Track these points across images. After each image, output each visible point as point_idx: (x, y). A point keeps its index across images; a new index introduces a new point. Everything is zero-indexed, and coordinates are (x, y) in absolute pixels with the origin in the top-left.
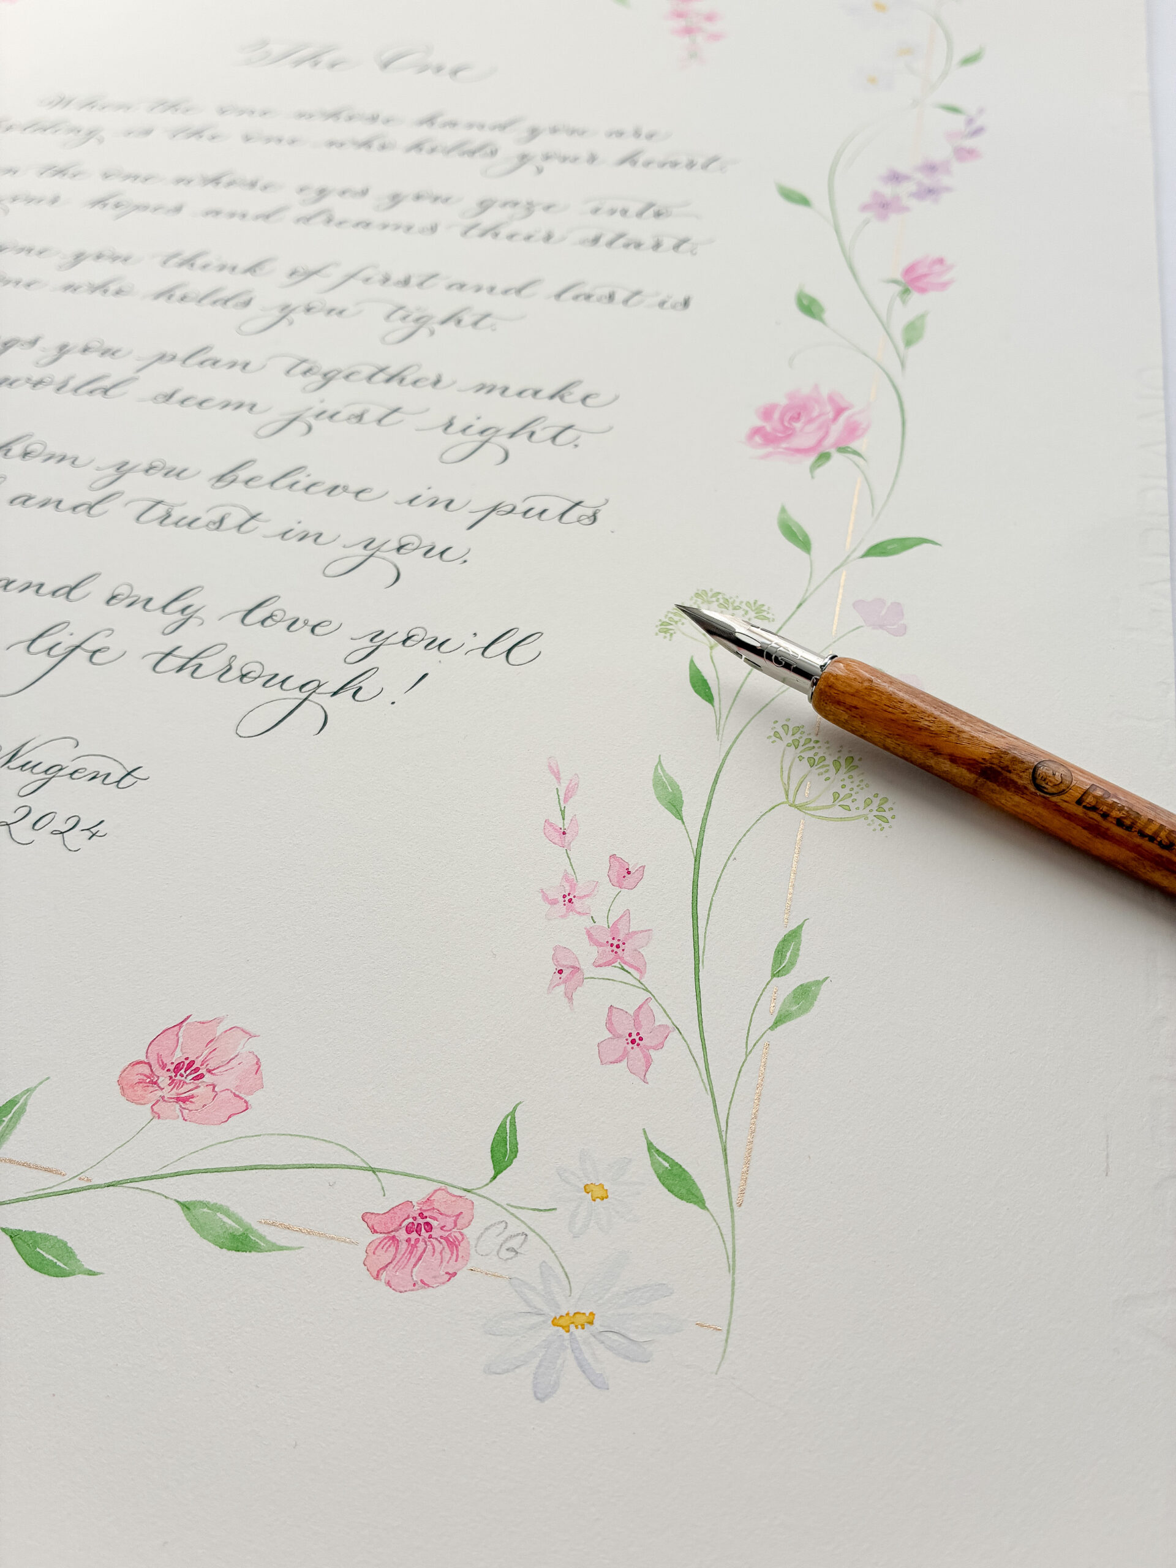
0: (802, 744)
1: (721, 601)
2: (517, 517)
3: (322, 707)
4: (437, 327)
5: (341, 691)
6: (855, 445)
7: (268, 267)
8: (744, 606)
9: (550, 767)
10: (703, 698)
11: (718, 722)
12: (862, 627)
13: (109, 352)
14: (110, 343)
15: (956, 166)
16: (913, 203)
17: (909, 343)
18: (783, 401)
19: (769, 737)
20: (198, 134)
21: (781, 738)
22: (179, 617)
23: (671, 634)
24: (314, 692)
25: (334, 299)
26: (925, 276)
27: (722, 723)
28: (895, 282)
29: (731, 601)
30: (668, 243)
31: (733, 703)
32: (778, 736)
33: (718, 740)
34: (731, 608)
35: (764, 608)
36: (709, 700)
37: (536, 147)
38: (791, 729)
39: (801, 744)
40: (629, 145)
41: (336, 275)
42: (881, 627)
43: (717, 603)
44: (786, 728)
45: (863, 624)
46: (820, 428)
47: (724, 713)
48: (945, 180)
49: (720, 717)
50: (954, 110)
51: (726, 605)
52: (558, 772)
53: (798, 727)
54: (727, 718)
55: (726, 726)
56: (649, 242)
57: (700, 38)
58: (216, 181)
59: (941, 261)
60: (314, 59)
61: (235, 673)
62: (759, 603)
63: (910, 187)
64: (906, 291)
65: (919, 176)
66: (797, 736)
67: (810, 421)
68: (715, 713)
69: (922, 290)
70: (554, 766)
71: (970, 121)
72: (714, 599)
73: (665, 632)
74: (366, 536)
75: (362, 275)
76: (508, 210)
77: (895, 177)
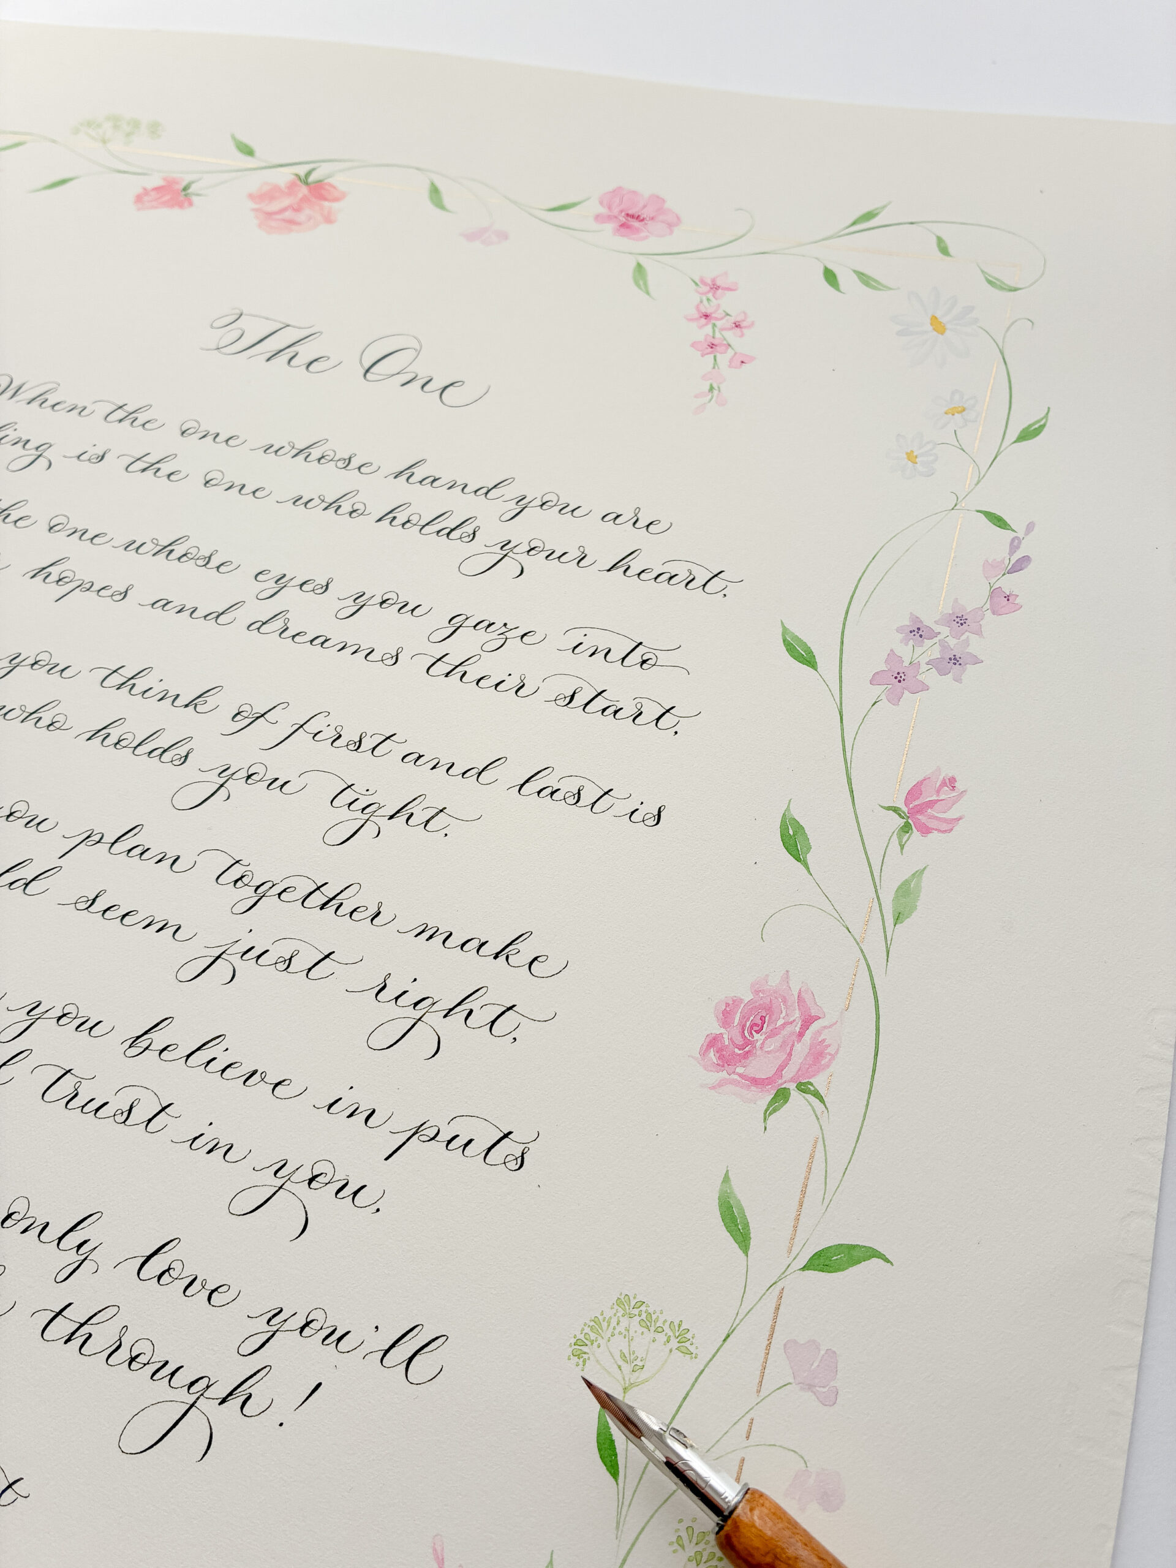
0: (704, 1561)
1: (644, 1316)
2: (439, 1146)
3: (208, 1419)
4: (384, 822)
5: (230, 1398)
6: (819, 1082)
7: (212, 701)
8: (666, 1327)
9: (435, 1550)
10: (608, 1469)
11: (619, 1510)
12: (790, 1383)
13: (34, 822)
14: (38, 809)
15: (989, 620)
16: (930, 677)
17: (898, 919)
18: (748, 997)
19: (671, 1544)
20: (153, 467)
21: (683, 1547)
22: (73, 1257)
23: (584, 1361)
24: (202, 1395)
25: (279, 765)
26: (931, 804)
27: (624, 1512)
28: (896, 810)
29: (654, 1317)
30: (651, 711)
31: (639, 1482)
32: (681, 1543)
33: (617, 1538)
34: (652, 1329)
35: (689, 1336)
36: (614, 1473)
37: (521, 532)
38: (695, 1535)
39: (704, 1559)
40: (624, 538)
41: (285, 721)
42: (810, 1387)
43: (637, 1319)
44: (690, 1530)
45: (791, 1380)
46: (784, 1044)
47: (629, 1494)
48: (975, 645)
49: (623, 1503)
50: (999, 522)
51: (649, 1324)
52: (443, 1559)
53: (704, 1533)
54: (629, 1506)
55: (627, 1518)
56: (629, 710)
57: (723, 359)
58: (167, 550)
59: (951, 783)
60: (289, 352)
61: (123, 1355)
62: (684, 1326)
63: (931, 650)
64: (906, 829)
65: (945, 631)
66: (699, 1548)
67: (772, 1034)
68: (618, 1495)
69: (925, 830)
70: (439, 1549)
71: (1015, 544)
72: (636, 1311)
73: (579, 1357)
74: (276, 1157)
75: (311, 727)
76: (481, 635)
77: (918, 632)
